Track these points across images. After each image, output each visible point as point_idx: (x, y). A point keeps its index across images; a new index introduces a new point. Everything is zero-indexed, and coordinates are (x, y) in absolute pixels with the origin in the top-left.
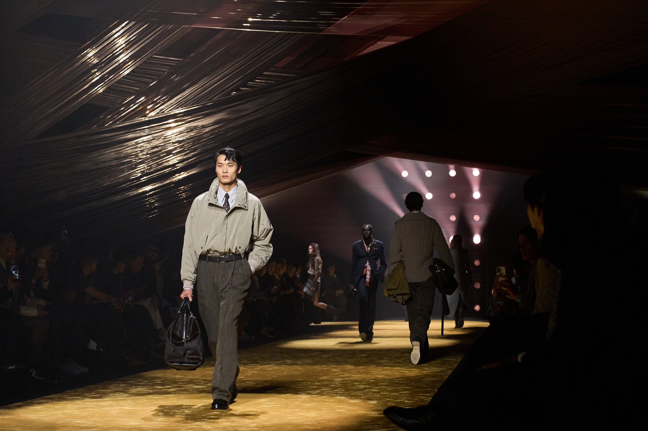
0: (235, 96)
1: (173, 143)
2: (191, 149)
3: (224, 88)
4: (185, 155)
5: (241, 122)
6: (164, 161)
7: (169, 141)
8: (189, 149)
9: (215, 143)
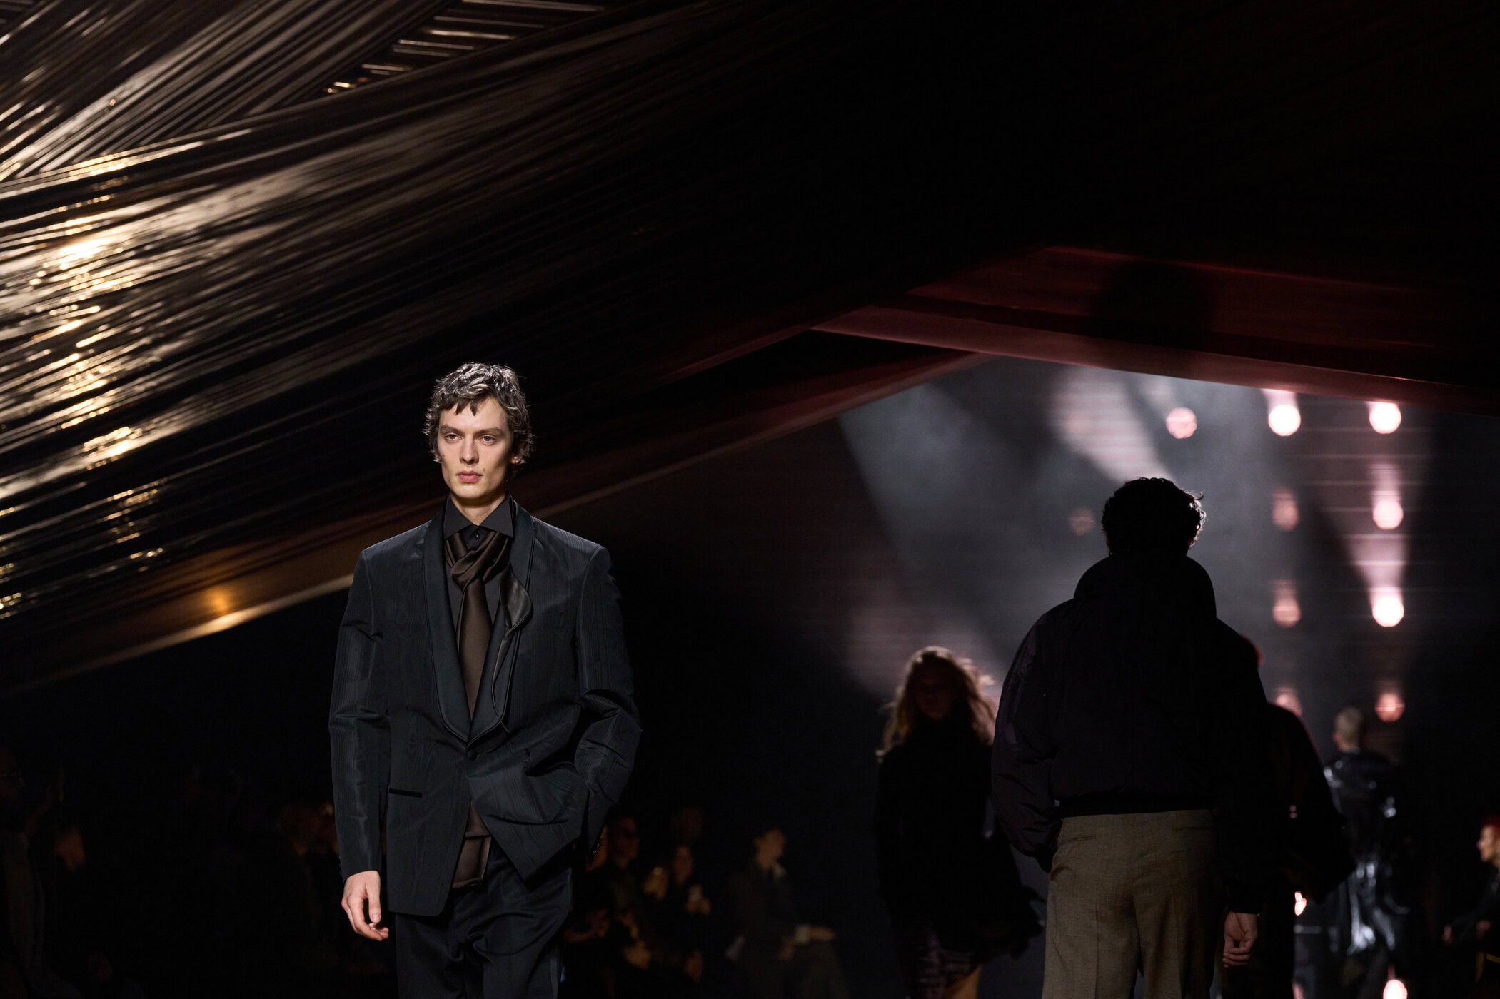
0: (347, 101)
1: (82, 304)
2: (157, 330)
3: (296, 66)
4: (134, 354)
5: (371, 211)
6: (43, 382)
7: (62, 294)
8: (151, 328)
9: (261, 301)
